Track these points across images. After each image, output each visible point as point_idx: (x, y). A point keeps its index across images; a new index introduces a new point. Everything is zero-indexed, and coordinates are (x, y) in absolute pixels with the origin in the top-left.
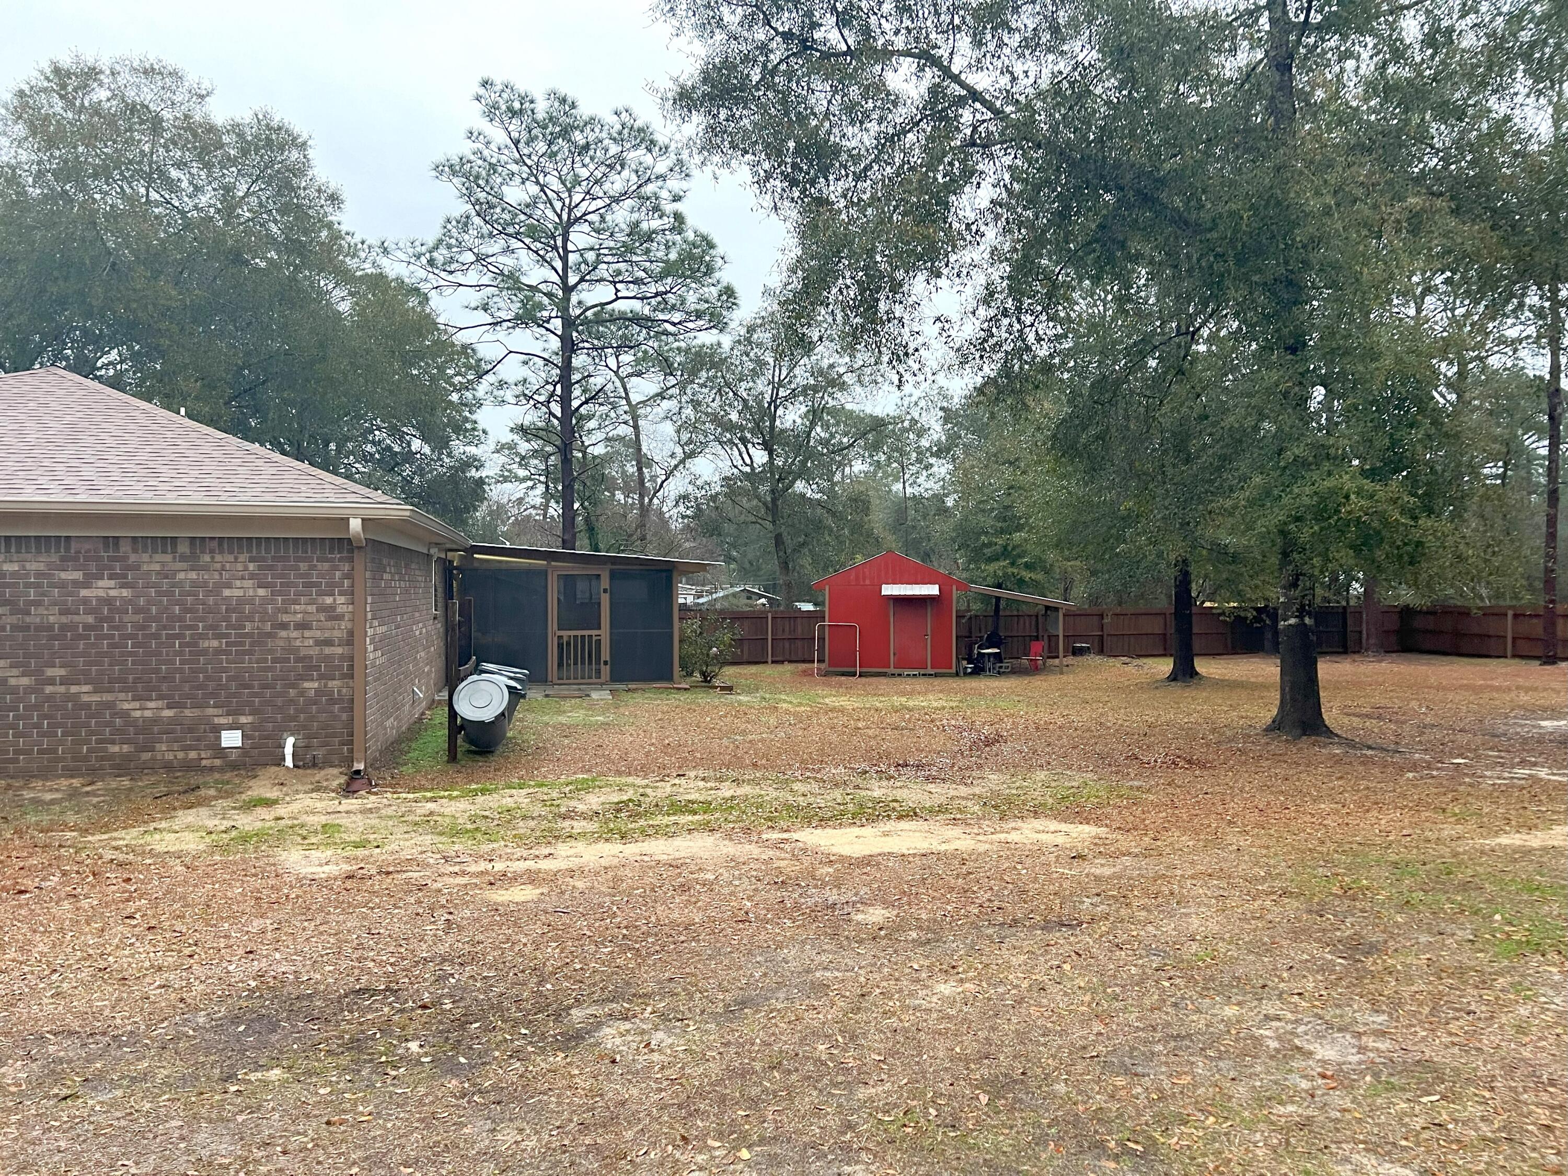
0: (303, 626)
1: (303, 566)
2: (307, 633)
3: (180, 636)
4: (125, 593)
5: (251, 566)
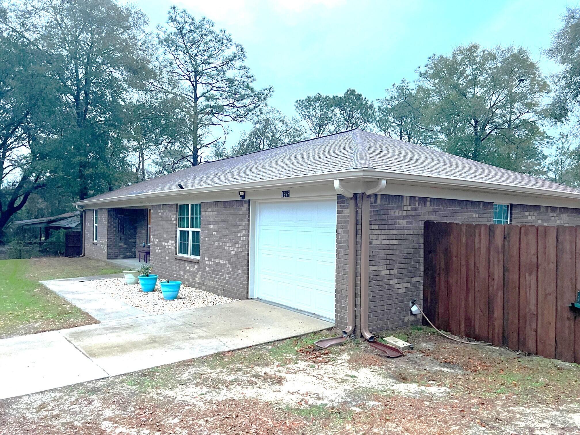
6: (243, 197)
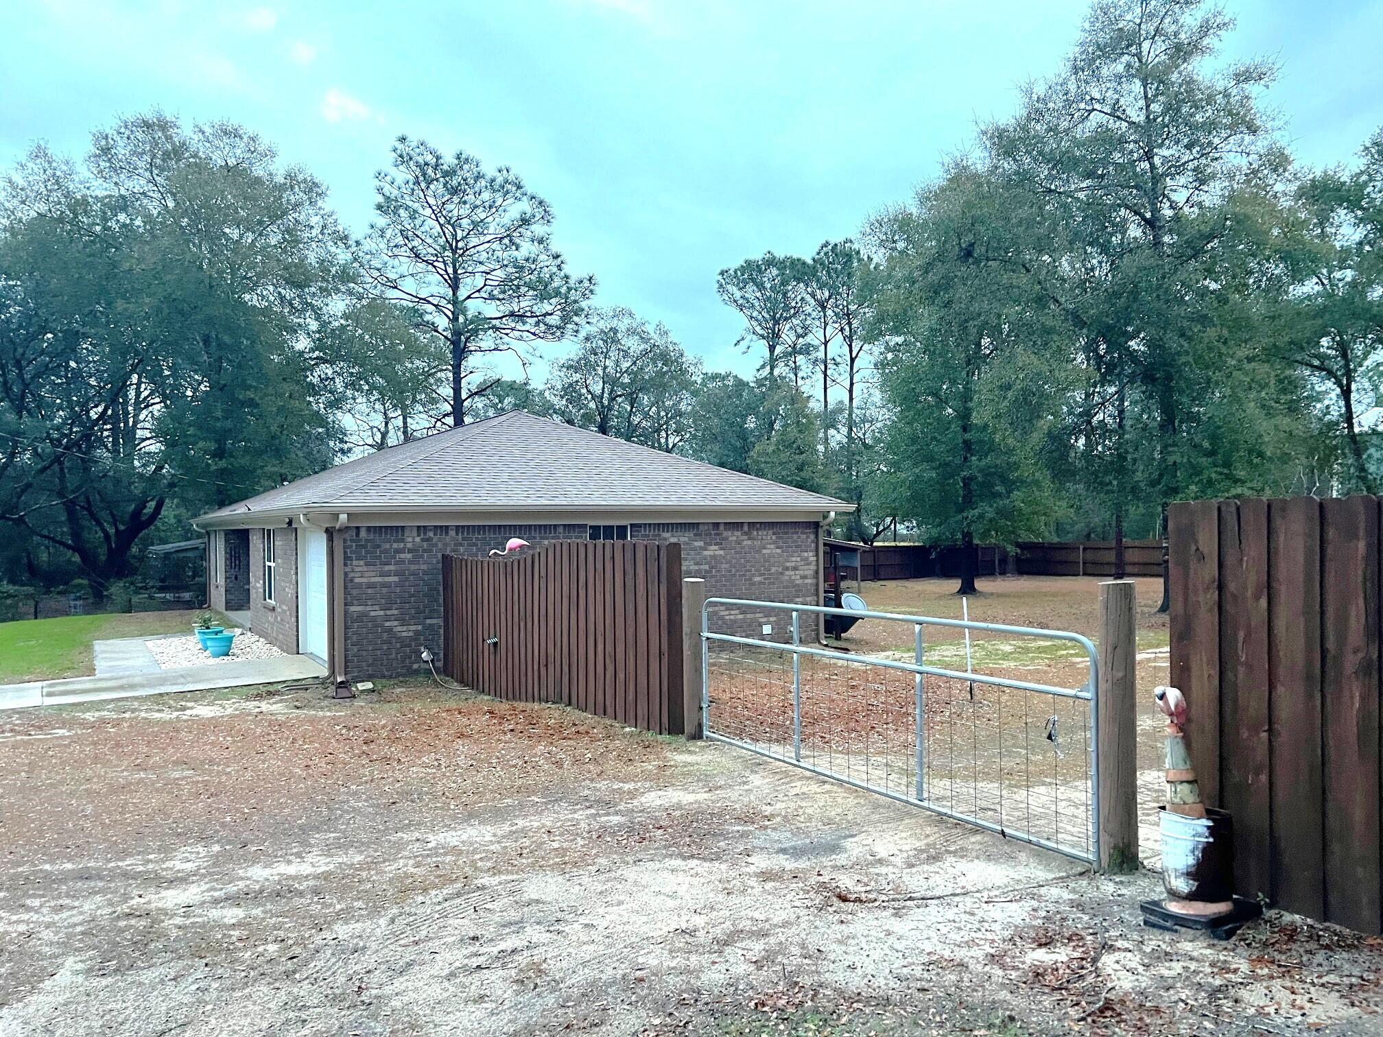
0: (795, 569)
1: (795, 536)
2: (797, 572)
3: (744, 575)
4: (722, 552)
5: (774, 537)
6: (290, 523)
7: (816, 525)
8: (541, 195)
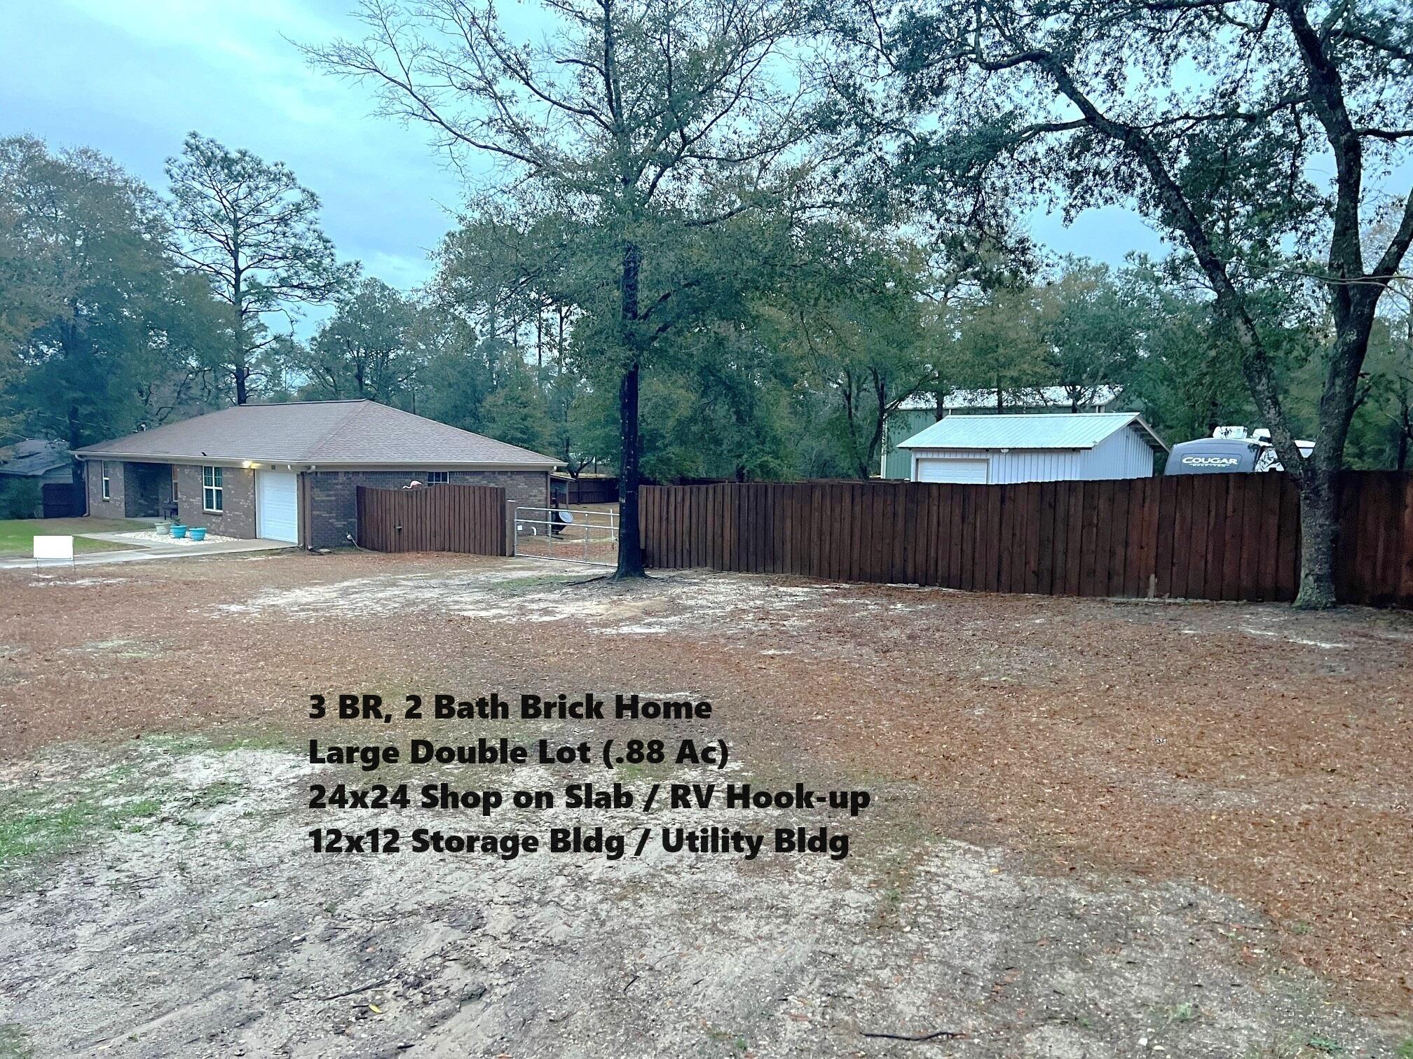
1: (537, 478)
6: (250, 466)
7: (546, 473)
8: (312, 189)
